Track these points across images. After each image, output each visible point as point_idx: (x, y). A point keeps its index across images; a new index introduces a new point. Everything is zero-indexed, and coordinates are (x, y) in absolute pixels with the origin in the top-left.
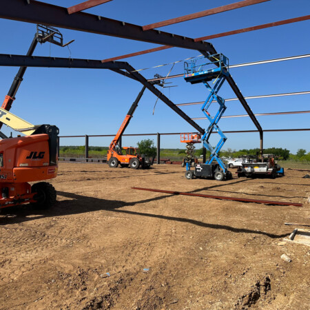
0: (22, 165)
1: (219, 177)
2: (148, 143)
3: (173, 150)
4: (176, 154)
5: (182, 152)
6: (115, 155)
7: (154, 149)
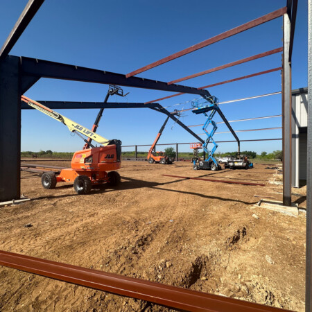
0: (102, 162)
1: (214, 169)
2: (171, 149)
3: (186, 153)
4: (187, 156)
5: (191, 154)
6: (152, 156)
7: (174, 153)
